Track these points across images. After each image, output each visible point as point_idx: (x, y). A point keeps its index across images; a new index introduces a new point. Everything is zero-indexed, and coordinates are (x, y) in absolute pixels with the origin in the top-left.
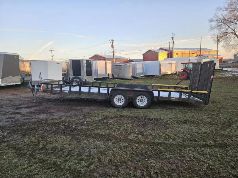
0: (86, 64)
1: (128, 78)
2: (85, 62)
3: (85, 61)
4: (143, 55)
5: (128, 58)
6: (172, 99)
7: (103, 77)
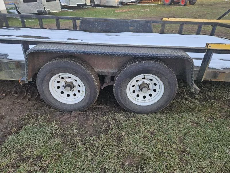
1: (114, 5)
7: (77, 4)
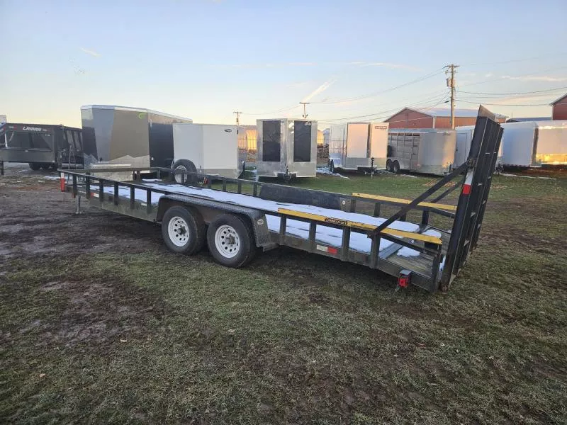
0: (293, 132)
2: (291, 125)
3: (293, 124)
4: (555, 104)
5: (505, 115)
6: (318, 247)
7: (358, 168)
